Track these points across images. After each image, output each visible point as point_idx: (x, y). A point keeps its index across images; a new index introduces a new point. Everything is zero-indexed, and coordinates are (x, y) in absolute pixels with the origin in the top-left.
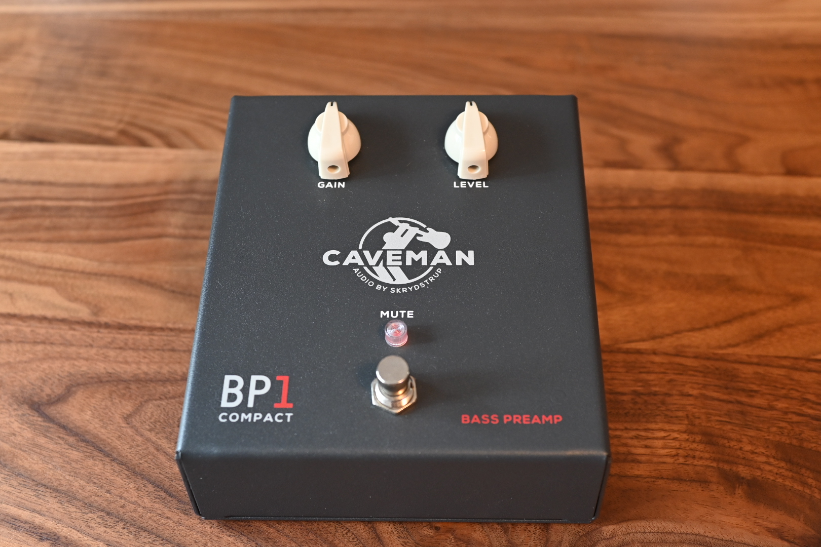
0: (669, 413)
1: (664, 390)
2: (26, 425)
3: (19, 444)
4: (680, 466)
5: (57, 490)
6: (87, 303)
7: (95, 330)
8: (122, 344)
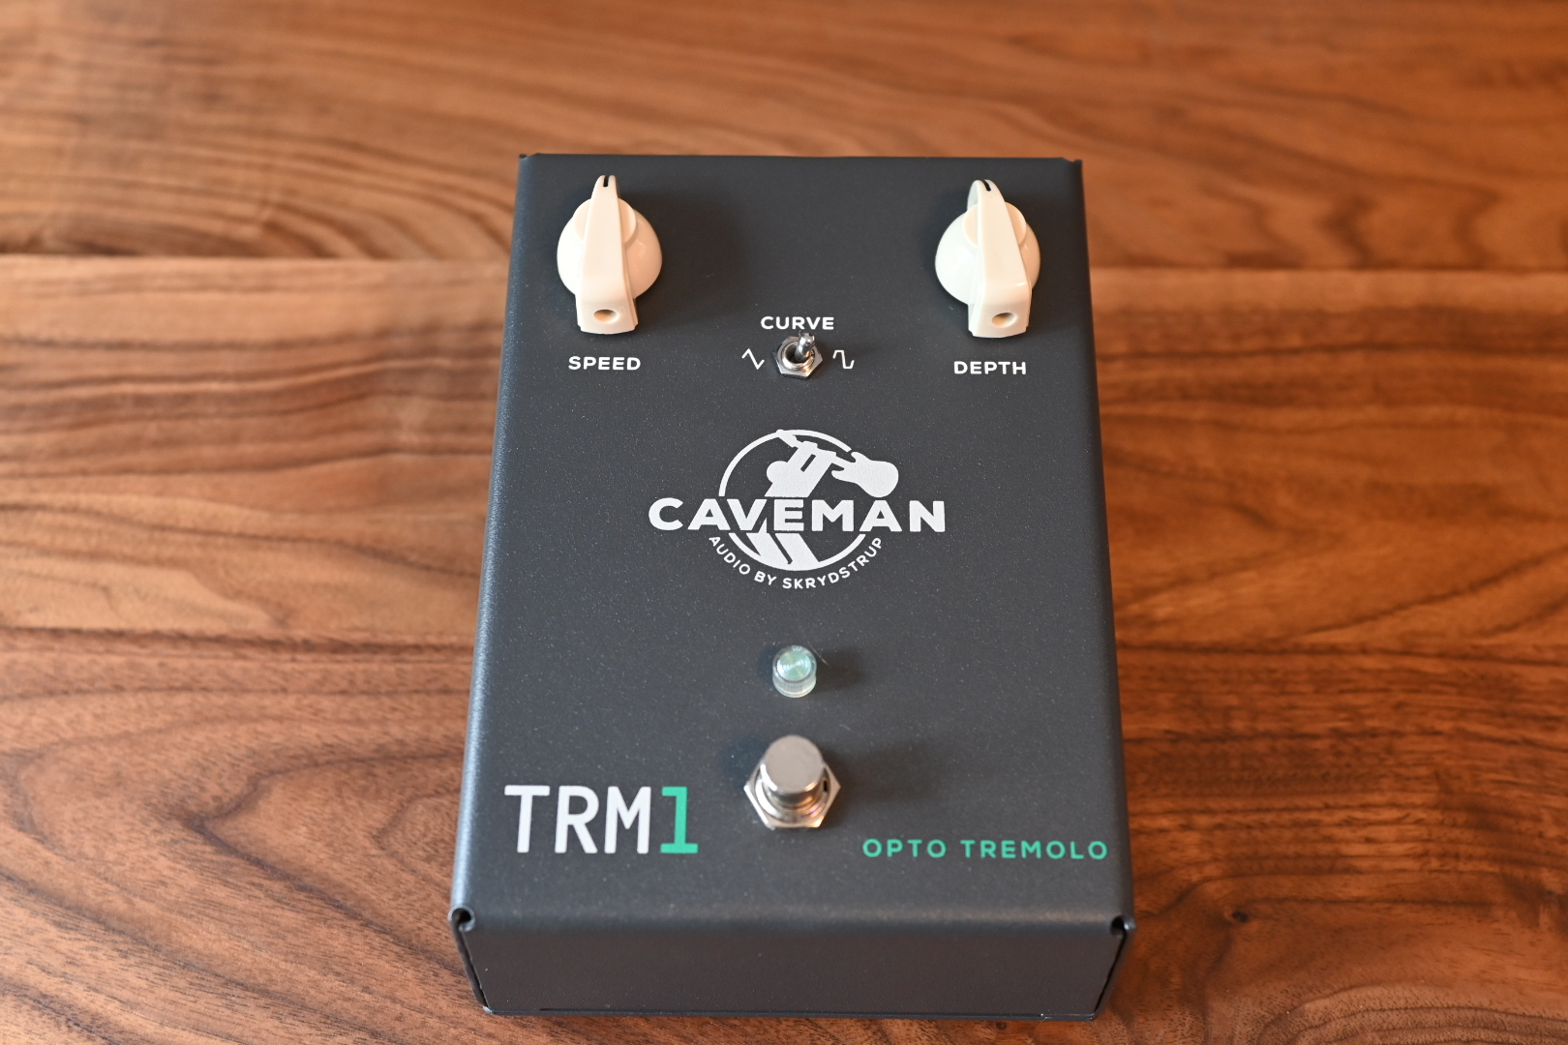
0: (1402, 771)
1: (1389, 725)
2: (183, 862)
3: (177, 903)
4: (1434, 875)
5: (265, 992)
6: (262, 601)
7: (286, 656)
8: (344, 685)
